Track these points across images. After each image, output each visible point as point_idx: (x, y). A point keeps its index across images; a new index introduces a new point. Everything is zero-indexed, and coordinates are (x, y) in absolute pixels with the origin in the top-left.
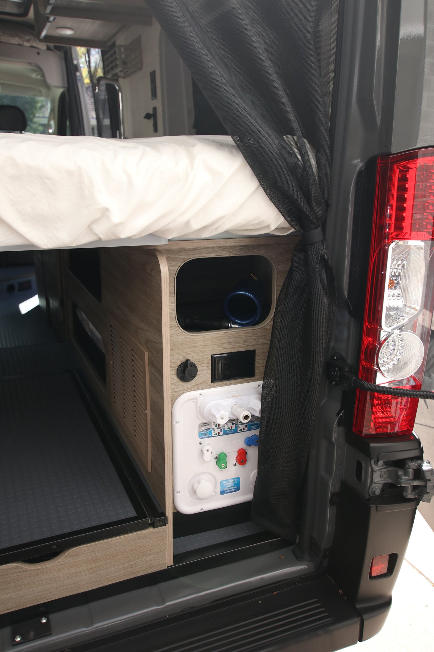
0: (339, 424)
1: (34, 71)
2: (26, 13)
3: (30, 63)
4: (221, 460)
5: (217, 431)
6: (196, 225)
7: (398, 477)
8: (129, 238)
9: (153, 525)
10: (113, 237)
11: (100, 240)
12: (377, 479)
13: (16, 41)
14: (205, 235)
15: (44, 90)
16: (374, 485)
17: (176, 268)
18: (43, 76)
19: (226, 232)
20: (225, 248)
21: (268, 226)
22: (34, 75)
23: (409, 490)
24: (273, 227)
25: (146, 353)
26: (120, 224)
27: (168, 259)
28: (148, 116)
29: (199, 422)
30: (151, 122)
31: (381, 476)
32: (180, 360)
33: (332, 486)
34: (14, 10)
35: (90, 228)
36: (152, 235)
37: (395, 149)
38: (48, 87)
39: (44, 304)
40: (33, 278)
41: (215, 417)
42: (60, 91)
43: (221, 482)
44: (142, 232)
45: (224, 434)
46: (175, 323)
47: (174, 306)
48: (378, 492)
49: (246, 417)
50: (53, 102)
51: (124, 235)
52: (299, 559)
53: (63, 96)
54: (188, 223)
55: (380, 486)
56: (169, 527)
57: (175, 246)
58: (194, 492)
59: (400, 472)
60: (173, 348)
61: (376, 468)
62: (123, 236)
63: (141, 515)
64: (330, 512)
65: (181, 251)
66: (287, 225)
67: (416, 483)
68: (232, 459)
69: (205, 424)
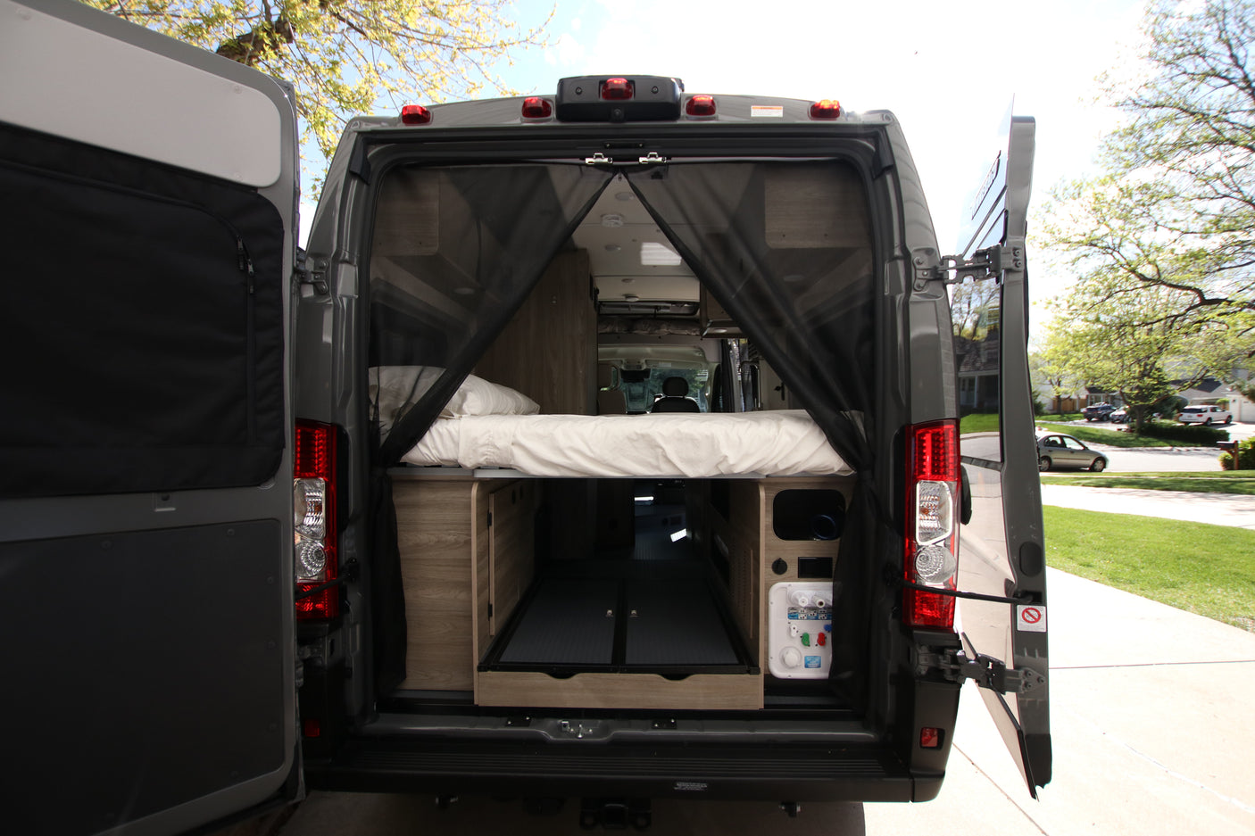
0: (893, 617)
1: (697, 352)
2: (695, 312)
3: (695, 347)
4: (805, 639)
5: (802, 616)
6: (782, 467)
7: (938, 660)
8: (739, 473)
9: (749, 672)
10: (730, 472)
11: (722, 474)
12: (922, 661)
13: (686, 332)
14: (789, 473)
15: (704, 364)
16: (920, 666)
17: (773, 495)
18: (704, 354)
19: (804, 472)
20: (808, 483)
21: (833, 469)
22: (697, 354)
23: (948, 672)
24: (836, 470)
25: (752, 551)
26: (733, 465)
27: (766, 490)
28: (778, 389)
29: (788, 606)
30: (780, 393)
31: (926, 660)
32: (774, 558)
33: (891, 668)
34: (686, 312)
35: (717, 466)
36: (754, 472)
37: (915, 421)
38: (707, 363)
39: (690, 536)
40: (683, 515)
41: (797, 600)
42: (716, 364)
43: (805, 657)
44: (747, 469)
45: (808, 619)
46: (772, 532)
47: (770, 520)
48: (923, 672)
49: (821, 603)
50: (710, 373)
51: (737, 470)
52: (866, 728)
53: (718, 368)
54: (776, 465)
55: (926, 668)
56: (761, 676)
57: (772, 480)
58: (783, 660)
59: (940, 657)
60: (768, 548)
61: (920, 652)
62: (736, 472)
63: (741, 663)
64: (890, 691)
65: (776, 484)
66: (847, 467)
67: (952, 666)
68: (814, 639)
69: (793, 609)
